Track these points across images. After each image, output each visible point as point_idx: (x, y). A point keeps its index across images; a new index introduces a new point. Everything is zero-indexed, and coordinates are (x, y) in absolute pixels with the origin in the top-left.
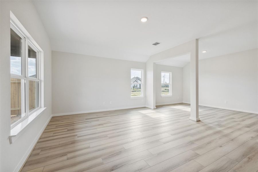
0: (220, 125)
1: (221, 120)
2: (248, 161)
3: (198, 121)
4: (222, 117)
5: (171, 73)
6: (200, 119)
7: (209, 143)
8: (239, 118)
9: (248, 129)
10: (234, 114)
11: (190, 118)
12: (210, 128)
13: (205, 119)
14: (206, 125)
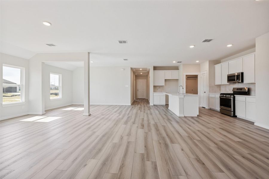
0: (103, 115)
1: (103, 111)
2: (116, 126)
3: (90, 115)
4: (103, 110)
5: (61, 75)
6: (91, 114)
7: (99, 125)
8: (111, 109)
9: (116, 113)
10: (109, 107)
11: (84, 114)
12: (98, 118)
13: (94, 113)
14: (95, 116)
